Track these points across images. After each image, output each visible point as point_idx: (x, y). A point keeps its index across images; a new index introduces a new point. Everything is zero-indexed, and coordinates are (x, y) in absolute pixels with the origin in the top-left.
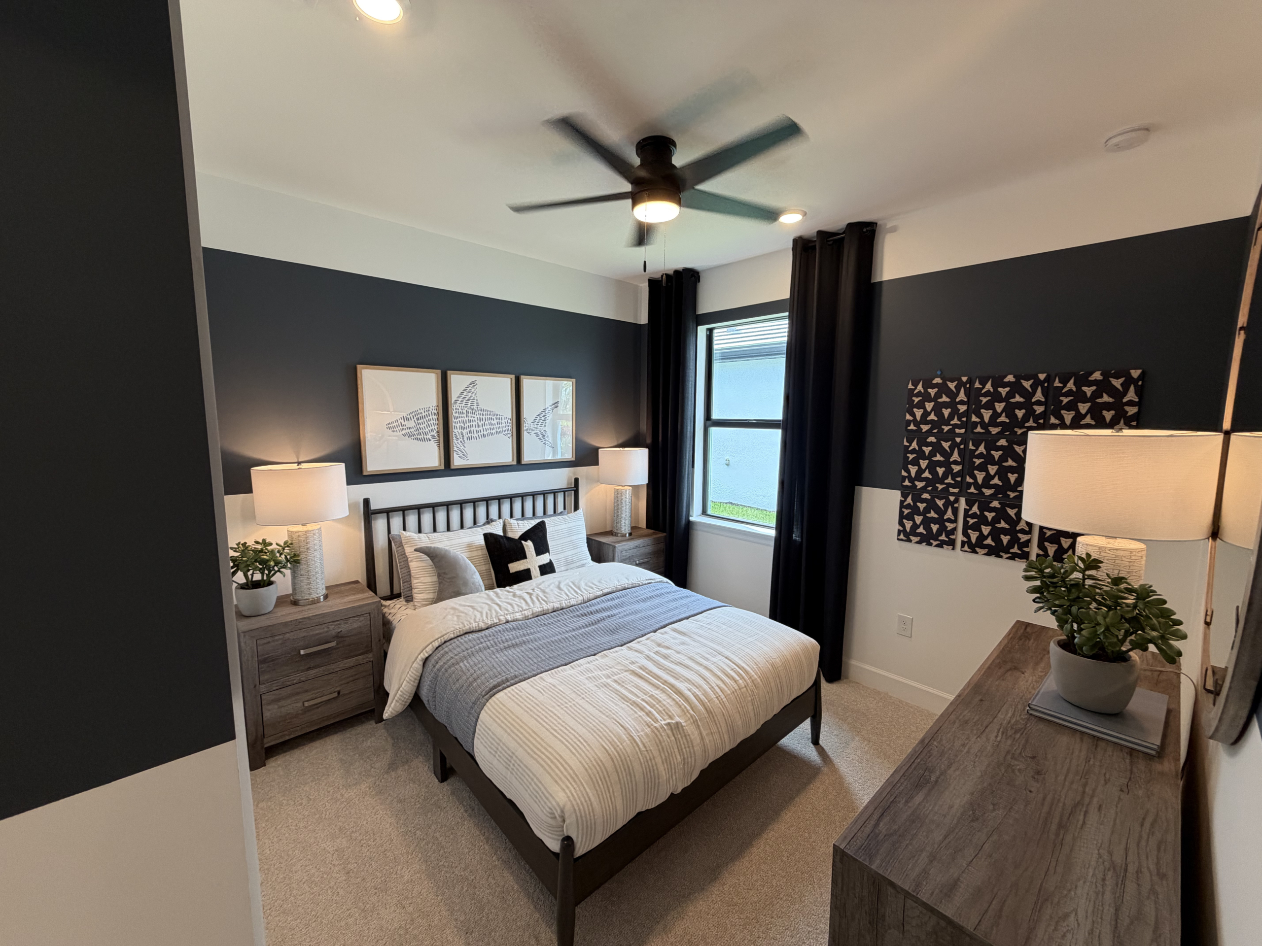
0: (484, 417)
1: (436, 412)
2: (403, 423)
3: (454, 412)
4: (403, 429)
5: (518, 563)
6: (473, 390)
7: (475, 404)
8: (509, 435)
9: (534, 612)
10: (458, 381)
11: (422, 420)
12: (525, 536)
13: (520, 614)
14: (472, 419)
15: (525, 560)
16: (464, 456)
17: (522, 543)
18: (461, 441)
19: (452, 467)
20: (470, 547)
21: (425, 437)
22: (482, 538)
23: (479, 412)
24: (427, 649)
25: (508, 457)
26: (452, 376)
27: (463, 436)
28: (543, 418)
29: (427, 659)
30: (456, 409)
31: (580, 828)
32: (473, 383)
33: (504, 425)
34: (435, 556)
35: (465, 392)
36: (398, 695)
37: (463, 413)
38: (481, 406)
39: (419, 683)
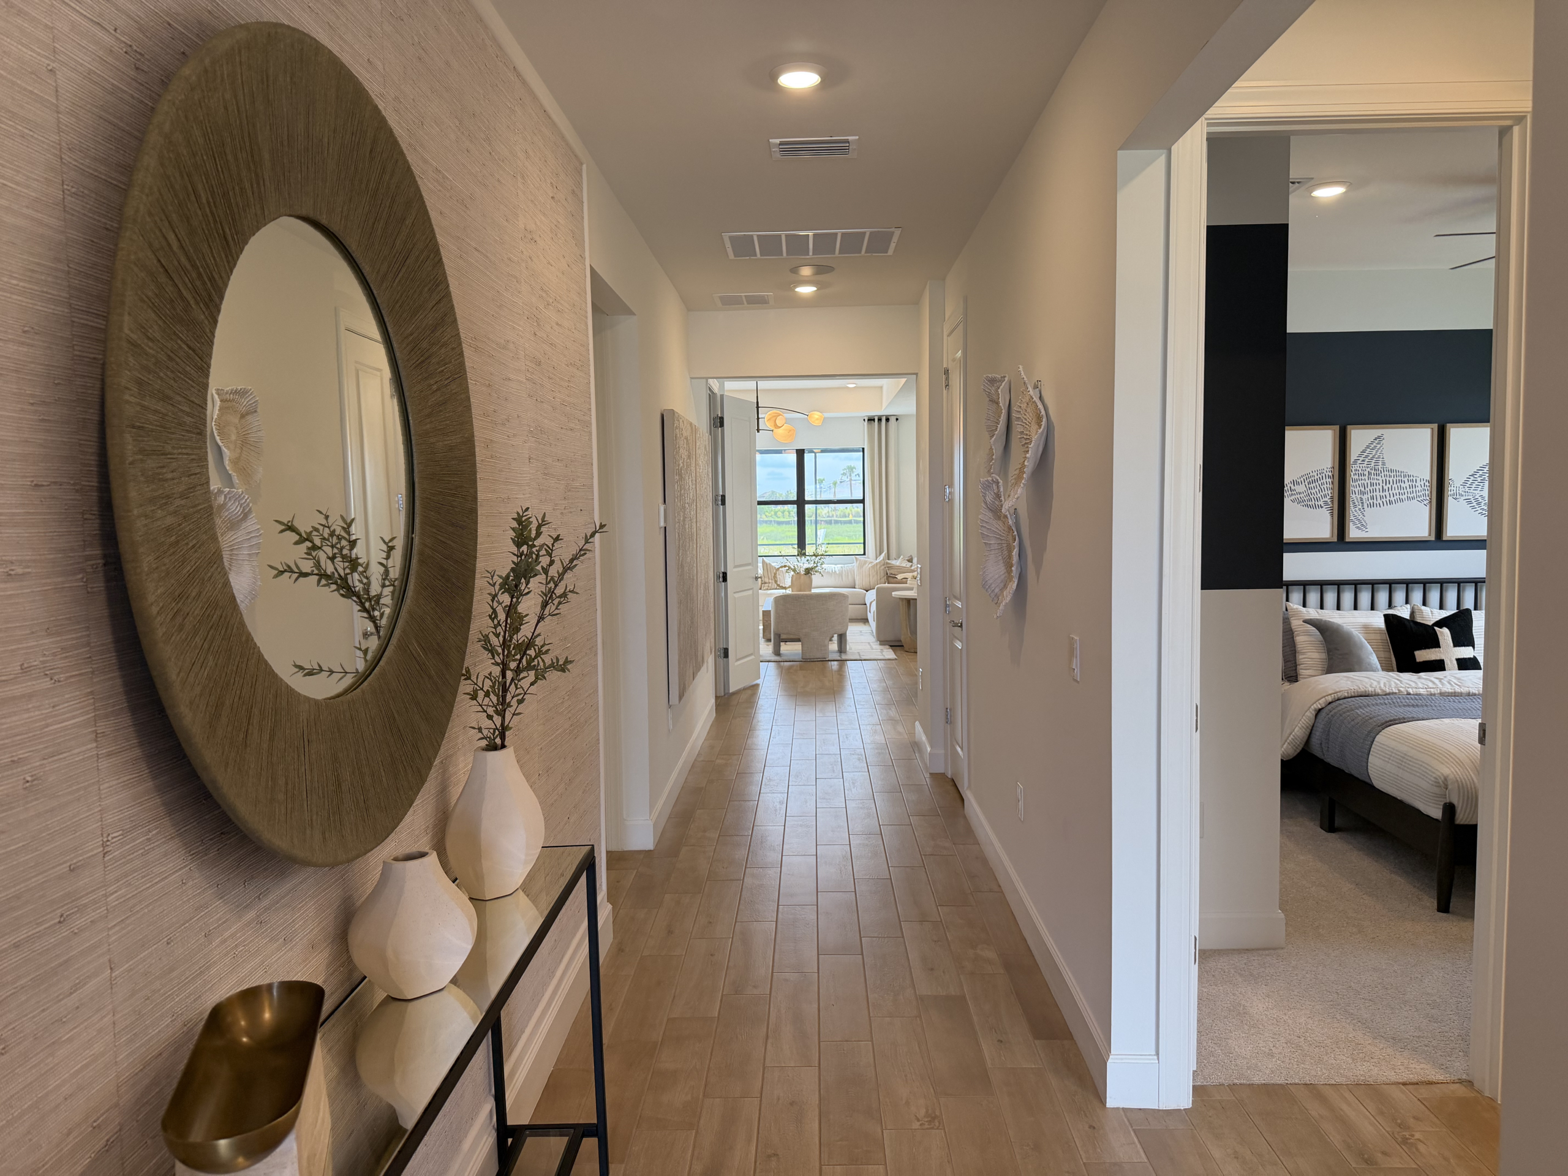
0: (1391, 480)
1: (1330, 474)
2: (1293, 488)
3: (1352, 474)
4: (1292, 495)
5: (1428, 651)
6: (1379, 446)
7: (1380, 464)
8: (1425, 502)
9: (1443, 691)
10: (1360, 438)
11: (1314, 484)
12: (1441, 623)
13: (1425, 690)
14: (1375, 482)
15: (1437, 649)
16: (1363, 526)
17: (1434, 630)
18: (1359, 509)
19: (1347, 540)
20: (1367, 629)
21: (1316, 503)
22: (1383, 619)
23: (1385, 473)
24: (1320, 701)
25: (1422, 529)
26: (1353, 432)
27: (1362, 503)
28: (1479, 479)
29: (1320, 710)
30: (1355, 470)
31: (1462, 795)
32: (1379, 437)
33: (1420, 488)
34: (1325, 630)
35: (1369, 450)
36: (1290, 739)
37: (1364, 475)
38: (1389, 466)
39: (1312, 730)
